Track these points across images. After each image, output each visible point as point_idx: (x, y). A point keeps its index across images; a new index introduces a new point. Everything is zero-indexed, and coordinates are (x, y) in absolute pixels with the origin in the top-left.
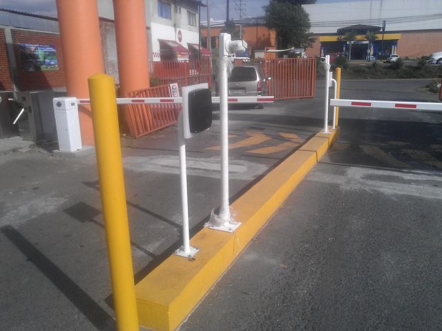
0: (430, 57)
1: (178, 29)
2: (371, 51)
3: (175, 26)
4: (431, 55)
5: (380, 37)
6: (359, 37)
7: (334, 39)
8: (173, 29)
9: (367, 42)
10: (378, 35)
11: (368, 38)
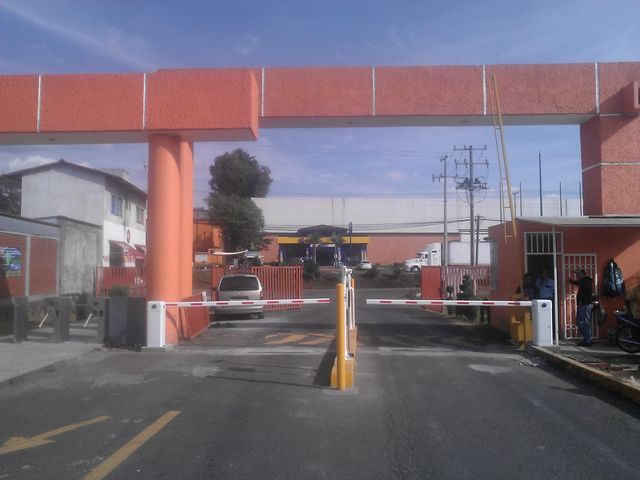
0: (403, 264)
1: (127, 228)
2: (338, 256)
3: (125, 225)
4: (404, 262)
5: (347, 240)
6: (324, 240)
7: (295, 240)
8: (122, 227)
9: (333, 245)
10: (345, 238)
11: (334, 242)
